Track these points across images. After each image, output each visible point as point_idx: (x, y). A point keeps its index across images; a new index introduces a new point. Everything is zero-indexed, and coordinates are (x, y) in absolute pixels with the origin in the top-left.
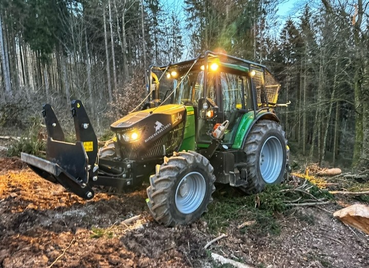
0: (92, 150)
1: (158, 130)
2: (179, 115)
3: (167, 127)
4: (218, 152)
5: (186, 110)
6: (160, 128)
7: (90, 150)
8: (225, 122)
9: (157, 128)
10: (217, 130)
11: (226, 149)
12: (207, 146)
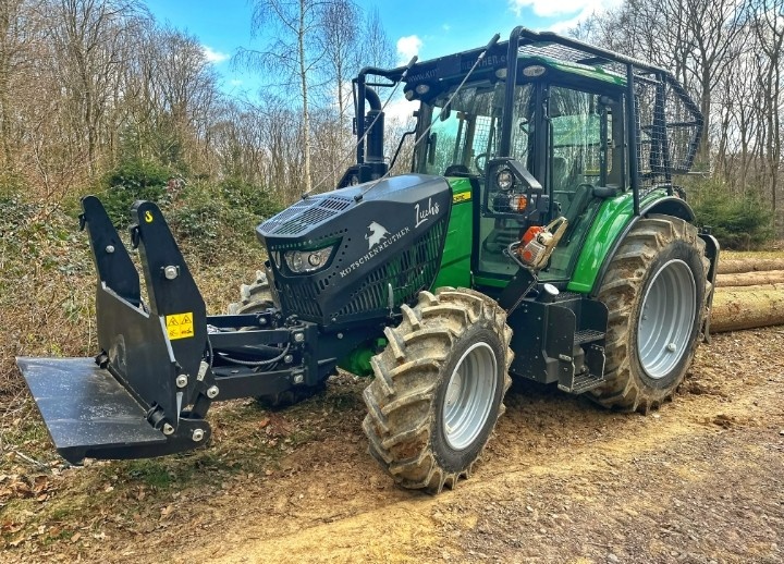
0: (192, 335)
1: (376, 246)
2: (433, 205)
3: (399, 236)
4: (532, 300)
5: (450, 189)
6: (382, 241)
7: (184, 336)
8: (556, 222)
9: (374, 240)
10: (533, 243)
11: (554, 296)
12: (503, 283)
